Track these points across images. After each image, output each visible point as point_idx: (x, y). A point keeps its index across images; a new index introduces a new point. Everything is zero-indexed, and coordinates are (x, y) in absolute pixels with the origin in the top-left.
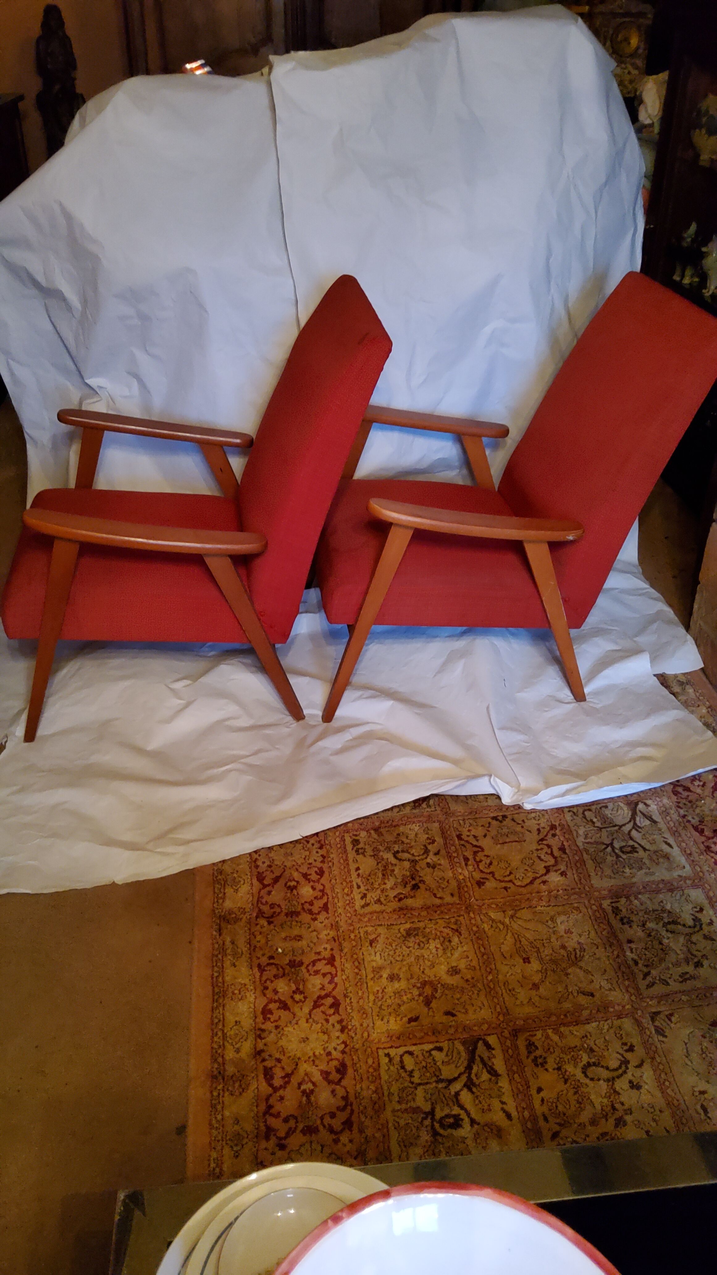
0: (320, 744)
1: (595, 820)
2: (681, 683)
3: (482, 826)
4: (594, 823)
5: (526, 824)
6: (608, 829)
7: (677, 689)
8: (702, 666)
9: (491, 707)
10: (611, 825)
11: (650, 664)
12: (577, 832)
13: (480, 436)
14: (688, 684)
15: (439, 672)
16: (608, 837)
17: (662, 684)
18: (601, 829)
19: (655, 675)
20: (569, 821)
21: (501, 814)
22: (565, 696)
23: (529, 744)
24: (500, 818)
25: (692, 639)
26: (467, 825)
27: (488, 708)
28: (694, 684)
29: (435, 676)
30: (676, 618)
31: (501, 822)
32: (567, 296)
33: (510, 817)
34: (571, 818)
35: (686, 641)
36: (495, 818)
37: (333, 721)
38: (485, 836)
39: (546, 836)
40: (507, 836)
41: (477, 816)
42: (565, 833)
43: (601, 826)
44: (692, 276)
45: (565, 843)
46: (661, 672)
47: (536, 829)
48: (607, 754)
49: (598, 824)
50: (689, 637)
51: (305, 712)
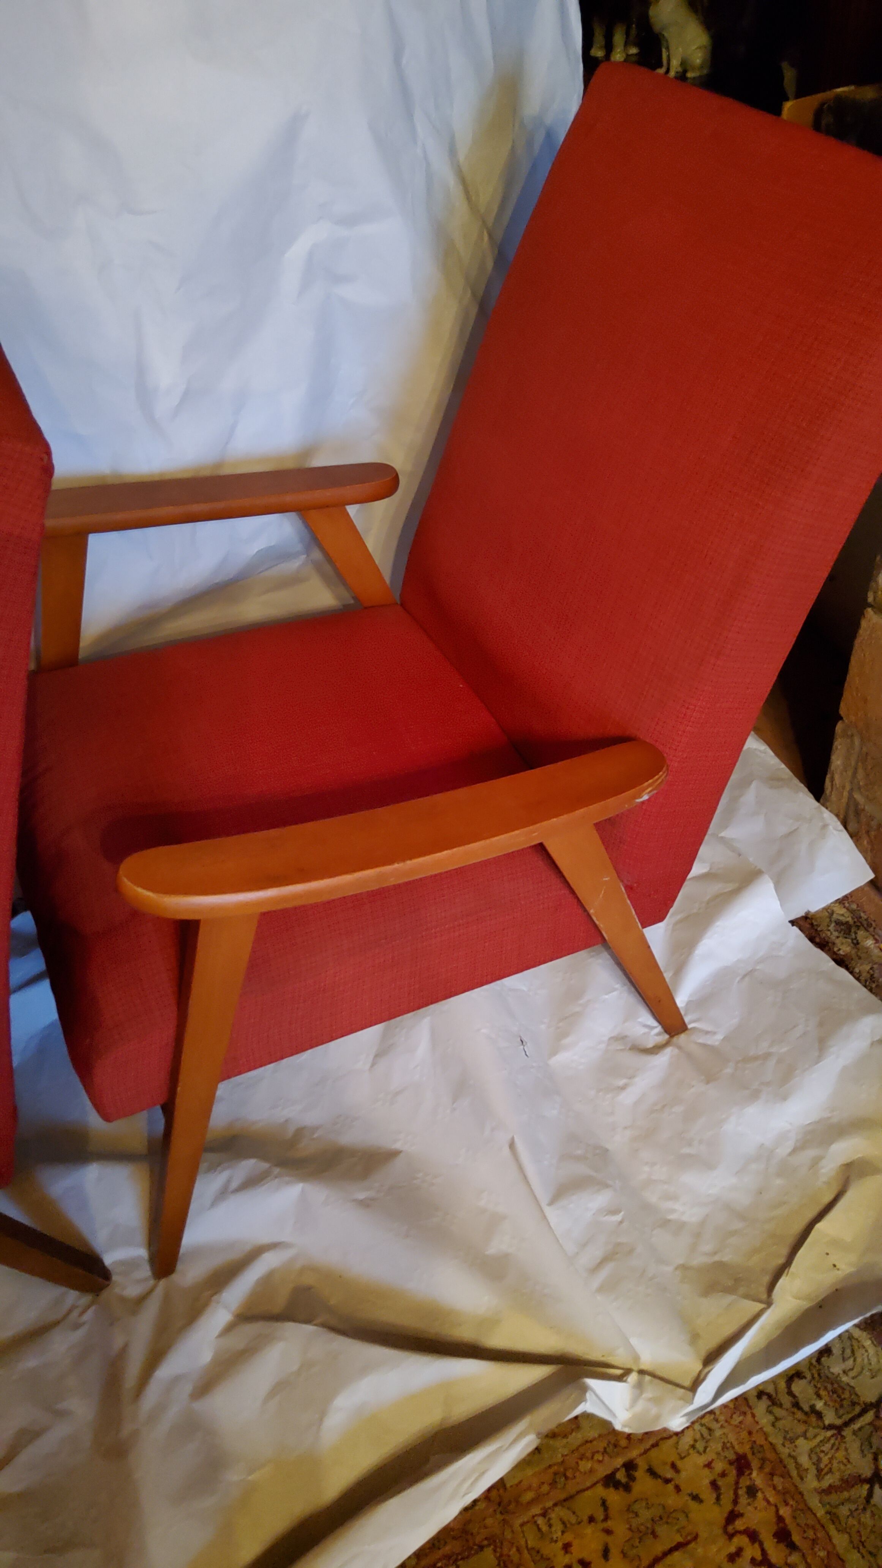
0: (164, 1372)
1: (819, 1405)
2: (846, 929)
3: (591, 1519)
4: (819, 1415)
5: (683, 1474)
6: (856, 1426)
7: (844, 948)
8: (871, 876)
9: (516, 1140)
10: (858, 1409)
11: (778, 903)
12: (794, 1458)
13: (341, 504)
14: (858, 927)
15: (378, 1056)
16: (864, 1456)
17: (812, 939)
18: (839, 1429)
19: (793, 923)
20: (768, 1429)
21: (619, 1461)
22: (646, 1030)
23: (618, 1218)
24: (621, 1476)
25: (835, 819)
26: (558, 1528)
27: (512, 1145)
28: (870, 925)
29: (373, 1065)
30: (783, 766)
31: (627, 1488)
32: (453, 138)
33: (642, 1465)
34: (772, 1418)
35: (825, 826)
36: (610, 1481)
37: (179, 1267)
38: (606, 1553)
39: (735, 1502)
40: (654, 1534)
41: (572, 1488)
42: (772, 1474)
43: (838, 1422)
44: (626, 44)
45: (784, 1511)
46: (801, 913)
47: (706, 1482)
48: (778, 1182)
49: (830, 1418)
50: (828, 816)
51: (108, 1260)
